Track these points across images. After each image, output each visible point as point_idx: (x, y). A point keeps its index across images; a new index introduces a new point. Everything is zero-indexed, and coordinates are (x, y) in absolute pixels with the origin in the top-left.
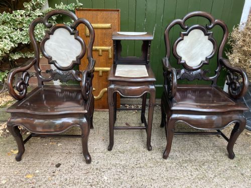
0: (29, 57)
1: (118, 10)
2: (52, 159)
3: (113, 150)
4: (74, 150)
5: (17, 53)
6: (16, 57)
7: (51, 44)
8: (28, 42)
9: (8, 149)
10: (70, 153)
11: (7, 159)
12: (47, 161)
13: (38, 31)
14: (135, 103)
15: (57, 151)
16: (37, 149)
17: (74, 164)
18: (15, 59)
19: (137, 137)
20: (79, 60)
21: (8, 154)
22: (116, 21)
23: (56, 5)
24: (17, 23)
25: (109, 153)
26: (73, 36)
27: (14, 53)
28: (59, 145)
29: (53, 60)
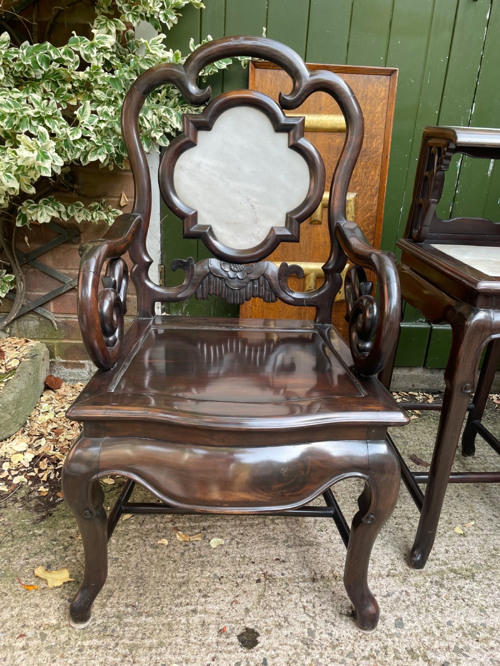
0: (79, 220)
1: (393, 72)
2: (213, 607)
3: (430, 566)
4: (279, 567)
5: (46, 203)
6: (44, 215)
7: (198, 165)
8: (110, 156)
9: (18, 563)
10: (268, 577)
11: (29, 612)
12: (196, 619)
13: (150, 116)
14: (403, 384)
15: (218, 571)
16: (133, 560)
17: (311, 633)
18: (41, 220)
19: (482, 509)
20: (294, 225)
21: (27, 587)
22: (379, 109)
23: (192, 40)
24: (69, 86)
25: (416, 577)
26: (283, 138)
27: (37, 201)
28: (214, 542)
29: (200, 222)
